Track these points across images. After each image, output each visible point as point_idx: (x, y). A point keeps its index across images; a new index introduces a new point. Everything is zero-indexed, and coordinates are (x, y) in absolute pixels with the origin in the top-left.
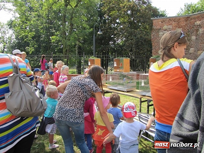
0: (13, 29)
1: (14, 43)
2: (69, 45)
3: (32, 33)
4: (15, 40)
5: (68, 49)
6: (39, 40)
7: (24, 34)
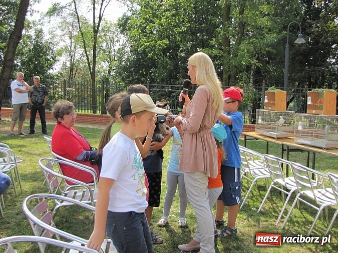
0: (127, 34)
1: (128, 59)
2: (236, 67)
3: (164, 41)
4: (130, 55)
5: (232, 73)
6: (177, 55)
7: (148, 44)
